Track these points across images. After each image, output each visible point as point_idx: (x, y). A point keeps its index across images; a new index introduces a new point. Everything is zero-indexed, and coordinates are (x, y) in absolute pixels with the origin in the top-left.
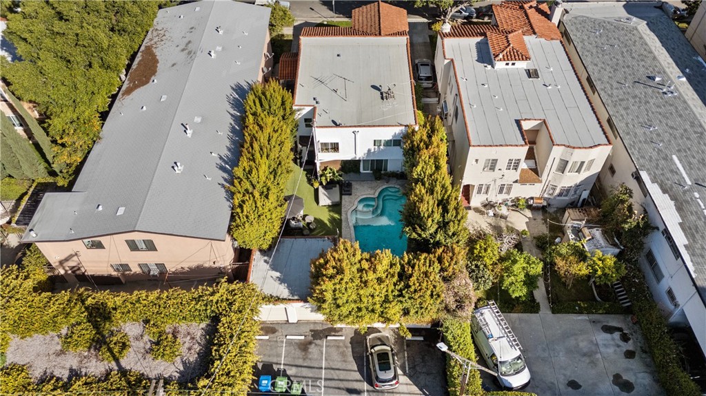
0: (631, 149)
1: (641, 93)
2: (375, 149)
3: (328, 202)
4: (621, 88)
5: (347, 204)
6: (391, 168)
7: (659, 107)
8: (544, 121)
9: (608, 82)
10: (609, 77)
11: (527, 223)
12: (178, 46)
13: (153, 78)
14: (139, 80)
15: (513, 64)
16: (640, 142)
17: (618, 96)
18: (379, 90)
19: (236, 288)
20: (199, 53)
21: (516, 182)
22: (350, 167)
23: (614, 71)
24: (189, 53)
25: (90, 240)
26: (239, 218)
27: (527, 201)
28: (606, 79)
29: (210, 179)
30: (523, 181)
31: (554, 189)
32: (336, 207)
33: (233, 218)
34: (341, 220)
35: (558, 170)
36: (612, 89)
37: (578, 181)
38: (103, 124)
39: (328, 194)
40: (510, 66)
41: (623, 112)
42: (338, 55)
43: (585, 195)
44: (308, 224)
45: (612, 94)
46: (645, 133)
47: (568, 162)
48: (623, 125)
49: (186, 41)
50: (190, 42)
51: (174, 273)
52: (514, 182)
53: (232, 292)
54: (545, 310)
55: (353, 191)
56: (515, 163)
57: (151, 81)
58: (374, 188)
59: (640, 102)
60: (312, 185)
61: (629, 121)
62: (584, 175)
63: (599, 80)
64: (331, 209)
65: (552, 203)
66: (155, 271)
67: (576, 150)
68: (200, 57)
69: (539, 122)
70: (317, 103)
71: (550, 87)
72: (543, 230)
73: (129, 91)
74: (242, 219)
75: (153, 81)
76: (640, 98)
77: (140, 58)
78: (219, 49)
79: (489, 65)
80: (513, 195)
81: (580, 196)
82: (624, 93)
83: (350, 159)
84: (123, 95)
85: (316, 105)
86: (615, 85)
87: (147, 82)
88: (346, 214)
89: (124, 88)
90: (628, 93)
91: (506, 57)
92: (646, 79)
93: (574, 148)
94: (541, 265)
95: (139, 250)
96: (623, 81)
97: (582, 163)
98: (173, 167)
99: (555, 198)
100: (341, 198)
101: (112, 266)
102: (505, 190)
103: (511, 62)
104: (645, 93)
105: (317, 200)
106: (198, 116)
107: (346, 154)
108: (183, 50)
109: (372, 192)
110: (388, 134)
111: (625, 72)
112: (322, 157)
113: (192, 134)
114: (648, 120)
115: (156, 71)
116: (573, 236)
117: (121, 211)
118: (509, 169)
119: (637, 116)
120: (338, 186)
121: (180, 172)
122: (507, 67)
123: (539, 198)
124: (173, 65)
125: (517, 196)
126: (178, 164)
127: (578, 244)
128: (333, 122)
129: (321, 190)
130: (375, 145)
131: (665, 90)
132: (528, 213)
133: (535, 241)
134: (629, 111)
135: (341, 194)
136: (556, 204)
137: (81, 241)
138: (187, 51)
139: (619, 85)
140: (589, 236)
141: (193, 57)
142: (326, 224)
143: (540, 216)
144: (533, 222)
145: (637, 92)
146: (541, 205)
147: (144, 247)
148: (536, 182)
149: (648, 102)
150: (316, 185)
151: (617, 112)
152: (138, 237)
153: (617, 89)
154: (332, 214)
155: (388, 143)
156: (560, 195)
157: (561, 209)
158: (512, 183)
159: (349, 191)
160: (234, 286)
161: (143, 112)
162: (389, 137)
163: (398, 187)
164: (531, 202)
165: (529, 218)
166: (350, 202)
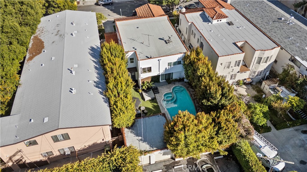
0: (286, 48)
1: (278, 26)
2: (169, 67)
3: (150, 98)
4: (269, 25)
5: (159, 98)
6: (175, 77)
7: (289, 29)
8: (246, 41)
9: (262, 24)
10: (261, 21)
11: (246, 91)
12: (52, 34)
13: (43, 50)
14: (35, 52)
15: (221, 21)
16: (289, 45)
17: (269, 28)
18: (163, 40)
19: (124, 150)
20: (66, 35)
21: (239, 72)
22: (155, 79)
23: (262, 19)
24: (61, 35)
25: (28, 141)
26: (116, 111)
27: (243, 80)
28: (260, 22)
29: (92, 94)
30: (241, 71)
31: (255, 73)
32: (153, 100)
33: (112, 112)
34: (158, 106)
35: (257, 63)
36: (265, 26)
37: (265, 67)
38: (20, 76)
39: (148, 94)
40: (219, 22)
41: (275, 34)
42: (137, 28)
43: (268, 74)
44: (143, 111)
45: (266, 28)
46: (288, 41)
47: (262, 58)
48: (277, 39)
49: (57, 30)
50: (59, 31)
51: (79, 151)
52: (237, 73)
53: (122, 152)
54: (273, 129)
55: (159, 91)
56: (238, 63)
57: (43, 51)
58: (169, 88)
59: (280, 29)
60: (138, 92)
61: (279, 37)
62: (269, 63)
63: (257, 23)
64: (151, 101)
65: (254, 80)
66: (68, 152)
67: (266, 51)
68: (67, 37)
69: (244, 42)
70: (135, 49)
71: (240, 28)
72: (255, 93)
73: (31, 59)
74: (118, 111)
75: (44, 51)
76: (279, 27)
77: (33, 42)
78: (76, 32)
79: (209, 22)
80: (236, 79)
81: (265, 74)
82: (271, 27)
83: (156, 75)
84: (28, 61)
85: (136, 51)
86: (265, 24)
87: (40, 52)
88: (160, 103)
89: (27, 57)
90: (273, 26)
91: (217, 18)
92: (278, 20)
93: (265, 50)
94: (267, 107)
95: (59, 141)
96: (268, 22)
97: (268, 57)
98: (70, 91)
99: (255, 77)
100: (155, 95)
101: (41, 154)
102: (233, 77)
103: (219, 20)
104: (280, 25)
105: (143, 99)
106: (76, 64)
107: (154, 73)
108: (56, 35)
109: (169, 90)
110: (175, 58)
111: (267, 18)
112: (143, 76)
113: (75, 73)
114: (287, 35)
115: (44, 47)
116: (273, 92)
117: (46, 120)
118: (235, 66)
119: (282, 35)
120: (151, 90)
121: (75, 93)
122: (218, 22)
123: (248, 79)
124: (53, 42)
125: (238, 79)
126: (73, 89)
127: (277, 95)
128: (146, 57)
129: (144, 94)
130: (168, 66)
131: (288, 23)
132: (244, 86)
133: (253, 99)
134: (277, 33)
135: (154, 94)
136: (255, 80)
137: (23, 142)
138: (59, 35)
139: (267, 24)
140: (281, 90)
141: (63, 37)
142: (151, 109)
143: (250, 87)
144: (248, 90)
145: (276, 25)
146: (250, 82)
147: (62, 138)
148: (247, 71)
149: (283, 28)
150: (140, 91)
151: (272, 35)
152: (58, 133)
153: (267, 25)
154: (152, 103)
155: (175, 64)
156: (257, 76)
157: (258, 82)
158: (236, 73)
159: (158, 91)
160: (123, 149)
161: (43, 67)
162: (176, 60)
163: (180, 85)
164: (245, 81)
165: (246, 89)
166: (160, 97)
